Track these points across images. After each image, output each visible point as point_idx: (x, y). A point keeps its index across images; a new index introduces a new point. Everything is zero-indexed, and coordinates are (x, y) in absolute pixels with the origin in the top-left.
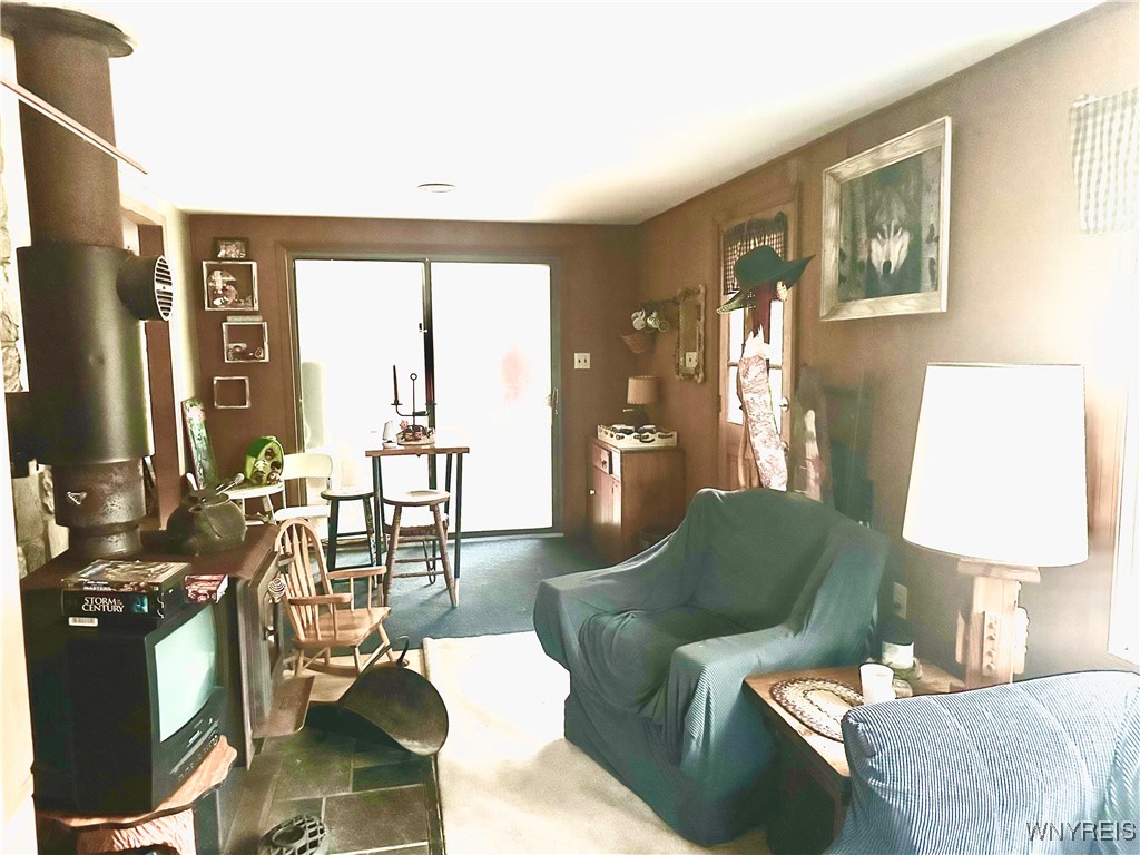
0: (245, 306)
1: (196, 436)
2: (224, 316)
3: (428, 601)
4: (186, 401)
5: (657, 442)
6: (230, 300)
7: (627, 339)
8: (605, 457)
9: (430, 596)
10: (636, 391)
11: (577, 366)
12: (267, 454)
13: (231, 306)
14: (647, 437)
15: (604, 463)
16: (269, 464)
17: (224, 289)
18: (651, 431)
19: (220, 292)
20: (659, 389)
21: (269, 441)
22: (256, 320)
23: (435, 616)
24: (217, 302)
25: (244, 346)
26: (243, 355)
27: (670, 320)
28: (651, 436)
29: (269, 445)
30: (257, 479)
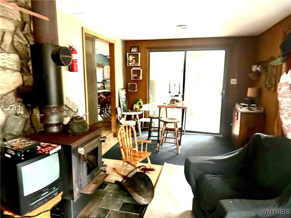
0: (137, 65)
1: (122, 98)
2: (131, 67)
3: (172, 150)
4: (120, 89)
5: (255, 110)
6: (133, 63)
7: (250, 75)
8: (236, 114)
9: (173, 149)
10: (250, 92)
11: (232, 83)
12: (139, 104)
13: (134, 65)
14: (252, 109)
15: (236, 116)
16: (139, 106)
17: (132, 60)
18: (254, 107)
19: (131, 61)
20: (260, 92)
21: (139, 100)
22: (139, 68)
23: (171, 156)
24: (130, 64)
25: (136, 75)
26: (136, 78)
27: (265, 68)
28: (253, 108)
29: (139, 102)
30: (136, 110)
